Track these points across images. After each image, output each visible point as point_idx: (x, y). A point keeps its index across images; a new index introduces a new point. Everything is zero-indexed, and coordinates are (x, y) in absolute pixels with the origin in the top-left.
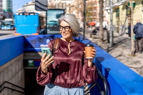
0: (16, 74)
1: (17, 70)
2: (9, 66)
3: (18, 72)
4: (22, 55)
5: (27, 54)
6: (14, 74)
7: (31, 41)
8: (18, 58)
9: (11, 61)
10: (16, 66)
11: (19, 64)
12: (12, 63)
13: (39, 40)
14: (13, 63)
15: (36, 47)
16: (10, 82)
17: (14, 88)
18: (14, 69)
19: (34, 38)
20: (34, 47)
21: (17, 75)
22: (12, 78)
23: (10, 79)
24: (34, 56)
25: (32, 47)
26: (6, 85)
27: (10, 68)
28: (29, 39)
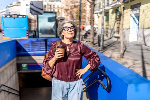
0: (11, 77)
1: (12, 74)
2: (4, 70)
3: (13, 76)
4: (15, 59)
5: (20, 58)
6: (9, 77)
7: (24, 45)
8: (12, 62)
9: (6, 65)
10: (10, 70)
11: (13, 68)
12: (6, 67)
13: (32, 44)
14: (8, 67)
15: (29, 51)
16: (6, 85)
17: (9, 91)
18: (8, 72)
19: (26, 42)
20: (27, 51)
21: (11, 79)
22: (7, 82)
23: (6, 82)
24: (27, 60)
25: (25, 51)
26: (3, 88)
27: (5, 72)
28: (21, 43)
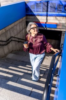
1: (21, 29)
2: (14, 26)
4: (24, 18)
5: (28, 17)
6: (19, 31)
7: (31, 6)
8: (21, 20)
9: (15, 23)
10: (20, 26)
11: (22, 25)
12: (16, 24)
13: (36, 6)
14: (18, 24)
15: (34, 12)
18: (18, 28)
19: (32, 4)
20: (33, 11)
21: (21, 32)
23: (16, 35)
24: (33, 19)
25: (31, 11)
26: (13, 39)
